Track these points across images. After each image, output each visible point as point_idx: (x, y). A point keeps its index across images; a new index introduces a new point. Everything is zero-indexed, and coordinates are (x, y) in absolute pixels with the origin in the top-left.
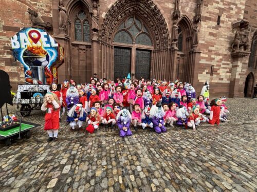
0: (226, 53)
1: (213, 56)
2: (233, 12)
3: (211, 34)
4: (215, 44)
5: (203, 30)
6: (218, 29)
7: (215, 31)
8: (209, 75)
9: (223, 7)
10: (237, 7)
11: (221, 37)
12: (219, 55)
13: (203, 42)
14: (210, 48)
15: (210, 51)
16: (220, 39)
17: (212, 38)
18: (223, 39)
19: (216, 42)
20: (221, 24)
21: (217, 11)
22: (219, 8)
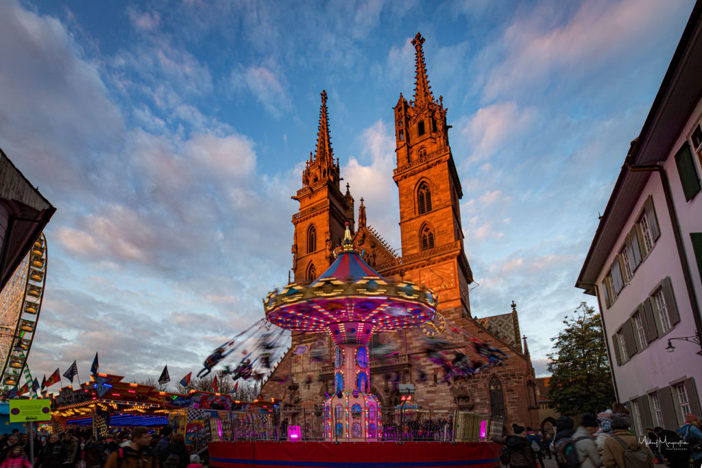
0: (451, 406)
3: (429, 392)
4: (436, 400)
5: (420, 390)
6: (436, 386)
7: (433, 389)
11: (442, 392)
13: (422, 400)
14: (430, 404)
15: (432, 406)
16: (441, 394)
17: (431, 395)
18: (444, 394)
19: (436, 397)
21: (432, 372)
22: (434, 369)
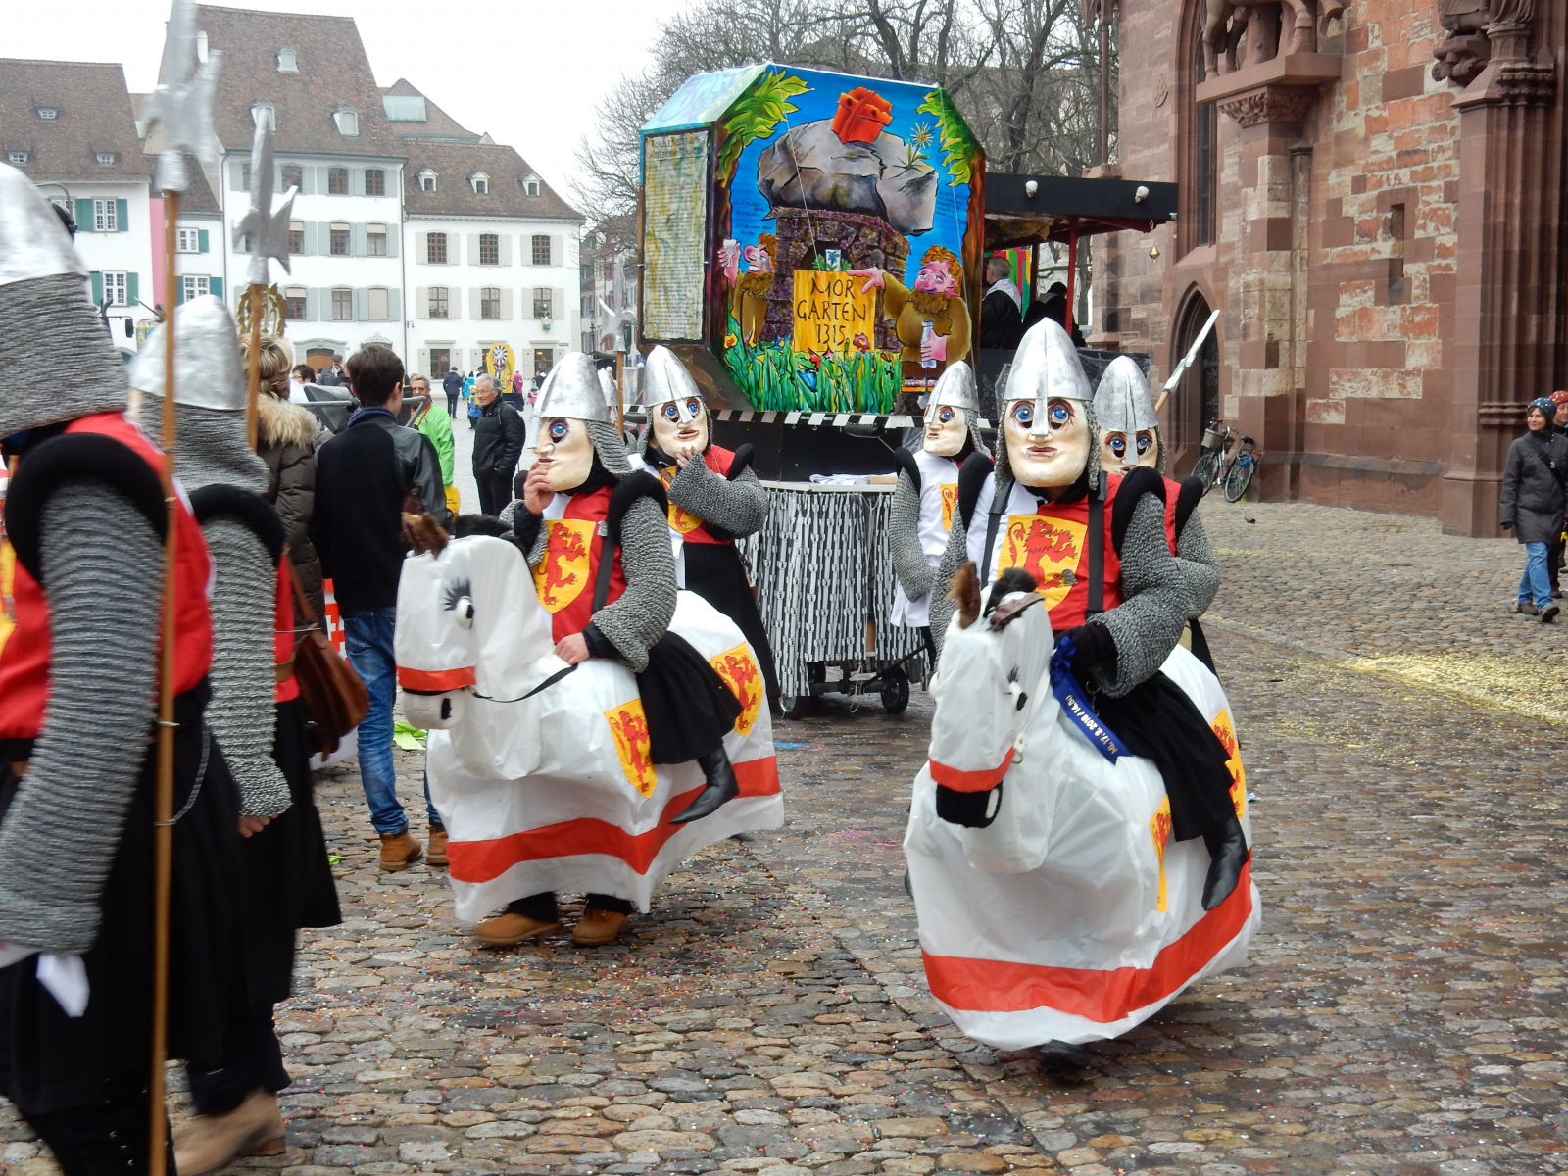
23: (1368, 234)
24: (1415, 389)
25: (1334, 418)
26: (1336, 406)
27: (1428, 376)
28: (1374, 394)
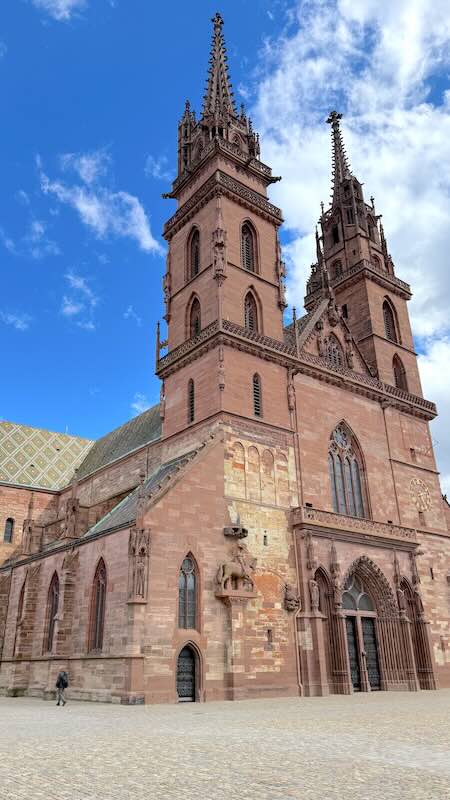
1: (438, 622)
2: (443, 561)
3: (429, 592)
5: (423, 589)
6: (434, 585)
7: (431, 588)
8: (440, 651)
9: (431, 556)
10: (445, 555)
12: (443, 619)
15: (434, 615)
16: (439, 597)
17: (431, 597)
18: (442, 598)
19: (436, 601)
20: (435, 578)
21: (427, 562)
23: (260, 634)
24: (278, 670)
25: (252, 677)
26: (253, 674)
27: (281, 667)
28: (266, 670)
